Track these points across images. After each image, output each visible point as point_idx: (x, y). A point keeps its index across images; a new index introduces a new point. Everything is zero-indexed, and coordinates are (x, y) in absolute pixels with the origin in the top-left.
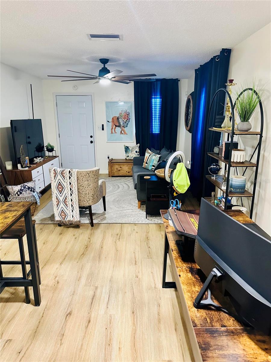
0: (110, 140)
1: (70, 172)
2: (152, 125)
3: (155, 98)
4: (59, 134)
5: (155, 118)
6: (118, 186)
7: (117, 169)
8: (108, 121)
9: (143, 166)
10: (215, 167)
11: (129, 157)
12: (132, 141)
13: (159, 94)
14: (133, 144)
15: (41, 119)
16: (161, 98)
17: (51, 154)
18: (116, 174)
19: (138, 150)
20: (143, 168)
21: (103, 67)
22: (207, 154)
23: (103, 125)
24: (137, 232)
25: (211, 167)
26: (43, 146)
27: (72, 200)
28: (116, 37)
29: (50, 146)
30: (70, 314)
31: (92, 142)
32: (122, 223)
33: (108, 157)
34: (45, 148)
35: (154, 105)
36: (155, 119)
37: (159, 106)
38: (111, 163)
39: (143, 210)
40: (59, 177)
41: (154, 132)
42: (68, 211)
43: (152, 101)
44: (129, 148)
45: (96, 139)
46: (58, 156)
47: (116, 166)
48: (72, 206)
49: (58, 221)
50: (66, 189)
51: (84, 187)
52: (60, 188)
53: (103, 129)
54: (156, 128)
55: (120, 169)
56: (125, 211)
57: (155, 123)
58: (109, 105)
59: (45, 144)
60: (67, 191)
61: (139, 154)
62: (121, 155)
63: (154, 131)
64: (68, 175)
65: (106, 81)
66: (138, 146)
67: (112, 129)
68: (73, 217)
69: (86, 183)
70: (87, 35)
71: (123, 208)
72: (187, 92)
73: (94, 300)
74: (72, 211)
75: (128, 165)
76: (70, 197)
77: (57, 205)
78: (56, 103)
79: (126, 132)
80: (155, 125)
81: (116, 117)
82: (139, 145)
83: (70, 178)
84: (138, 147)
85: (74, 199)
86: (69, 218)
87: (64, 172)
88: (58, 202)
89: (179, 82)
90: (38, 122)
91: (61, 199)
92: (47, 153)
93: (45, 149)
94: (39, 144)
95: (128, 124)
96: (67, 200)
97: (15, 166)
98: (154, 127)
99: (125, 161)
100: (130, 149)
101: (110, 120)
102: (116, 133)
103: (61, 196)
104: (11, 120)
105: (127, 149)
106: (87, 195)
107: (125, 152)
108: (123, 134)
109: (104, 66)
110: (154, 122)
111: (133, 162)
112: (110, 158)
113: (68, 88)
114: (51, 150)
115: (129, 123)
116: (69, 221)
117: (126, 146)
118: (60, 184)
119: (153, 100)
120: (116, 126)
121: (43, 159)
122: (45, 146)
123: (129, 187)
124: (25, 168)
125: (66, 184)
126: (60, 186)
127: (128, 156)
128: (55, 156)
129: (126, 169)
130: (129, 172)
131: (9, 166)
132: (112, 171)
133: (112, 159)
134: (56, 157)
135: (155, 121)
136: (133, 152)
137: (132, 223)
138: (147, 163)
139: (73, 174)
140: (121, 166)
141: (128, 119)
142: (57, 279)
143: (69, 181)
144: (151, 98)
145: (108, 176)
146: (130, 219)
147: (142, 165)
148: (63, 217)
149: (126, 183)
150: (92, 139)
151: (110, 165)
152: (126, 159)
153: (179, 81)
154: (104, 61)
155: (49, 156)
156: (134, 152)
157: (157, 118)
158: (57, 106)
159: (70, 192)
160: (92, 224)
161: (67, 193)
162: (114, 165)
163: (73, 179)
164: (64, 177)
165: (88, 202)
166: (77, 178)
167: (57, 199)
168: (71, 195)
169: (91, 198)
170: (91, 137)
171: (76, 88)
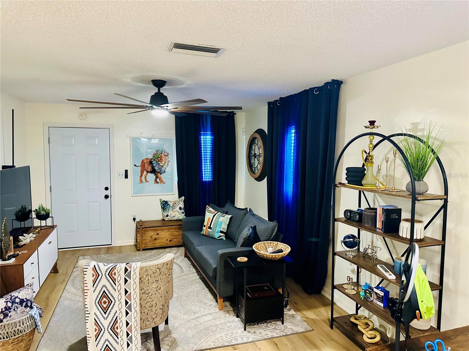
0: (137, 193)
1: (126, 270)
3: (204, 135)
4: (50, 187)
5: (204, 160)
7: (152, 237)
8: (135, 165)
11: (168, 217)
12: (173, 192)
13: (209, 130)
14: (173, 196)
15: (29, 167)
16: (212, 135)
17: (42, 223)
18: (150, 246)
19: (182, 205)
21: (157, 91)
23: (126, 171)
26: (30, 211)
27: (128, 324)
29: (43, 209)
31: (107, 197)
33: (134, 219)
34: (33, 213)
36: (204, 162)
38: (143, 228)
40: (104, 281)
41: (204, 180)
42: (120, 346)
44: (169, 203)
45: (114, 192)
46: (56, 226)
48: (128, 335)
50: (117, 303)
51: (150, 294)
52: (105, 302)
53: (126, 177)
54: (207, 175)
55: (156, 236)
57: (205, 167)
59: (35, 207)
60: (118, 308)
61: (184, 211)
62: (156, 215)
63: (204, 177)
64: (123, 276)
66: (183, 200)
67: (141, 176)
69: (154, 286)
72: (245, 128)
74: (128, 345)
75: (170, 229)
76: (124, 319)
77: (97, 336)
78: (49, 138)
79: (163, 180)
81: (148, 159)
82: (183, 198)
83: (126, 281)
84: (182, 202)
85: (133, 320)
87: (116, 271)
88: (99, 330)
89: (235, 116)
91: (106, 323)
92: (37, 223)
93: (34, 216)
96: (117, 325)
98: (204, 173)
100: (171, 204)
101: (139, 164)
102: (148, 182)
103: (106, 319)
105: (165, 205)
106: (154, 307)
107: (162, 210)
109: (159, 90)
110: (203, 166)
112: (137, 220)
115: (167, 167)
117: (163, 200)
118: (104, 295)
119: (202, 137)
120: (148, 172)
121: (34, 236)
122: (32, 210)
124: (9, 259)
125: (117, 294)
126: (104, 299)
127: (167, 216)
128: (51, 227)
129: (166, 235)
130: (170, 241)
133: (141, 221)
135: (205, 165)
136: (176, 210)
138: (210, 228)
139: (132, 273)
140: (158, 232)
141: (167, 162)
143: (123, 287)
144: (200, 135)
150: (108, 193)
151: (139, 232)
152: (163, 220)
153: (235, 114)
154: (159, 83)
155: (40, 227)
156: (178, 208)
157: (208, 161)
158: (49, 143)
159: (124, 309)
161: (118, 312)
162: (148, 231)
163: (132, 283)
164: (114, 281)
165: (155, 320)
166: (140, 279)
167: (96, 323)
168: (127, 313)
169: (160, 312)
170: (107, 189)
171: (85, 116)
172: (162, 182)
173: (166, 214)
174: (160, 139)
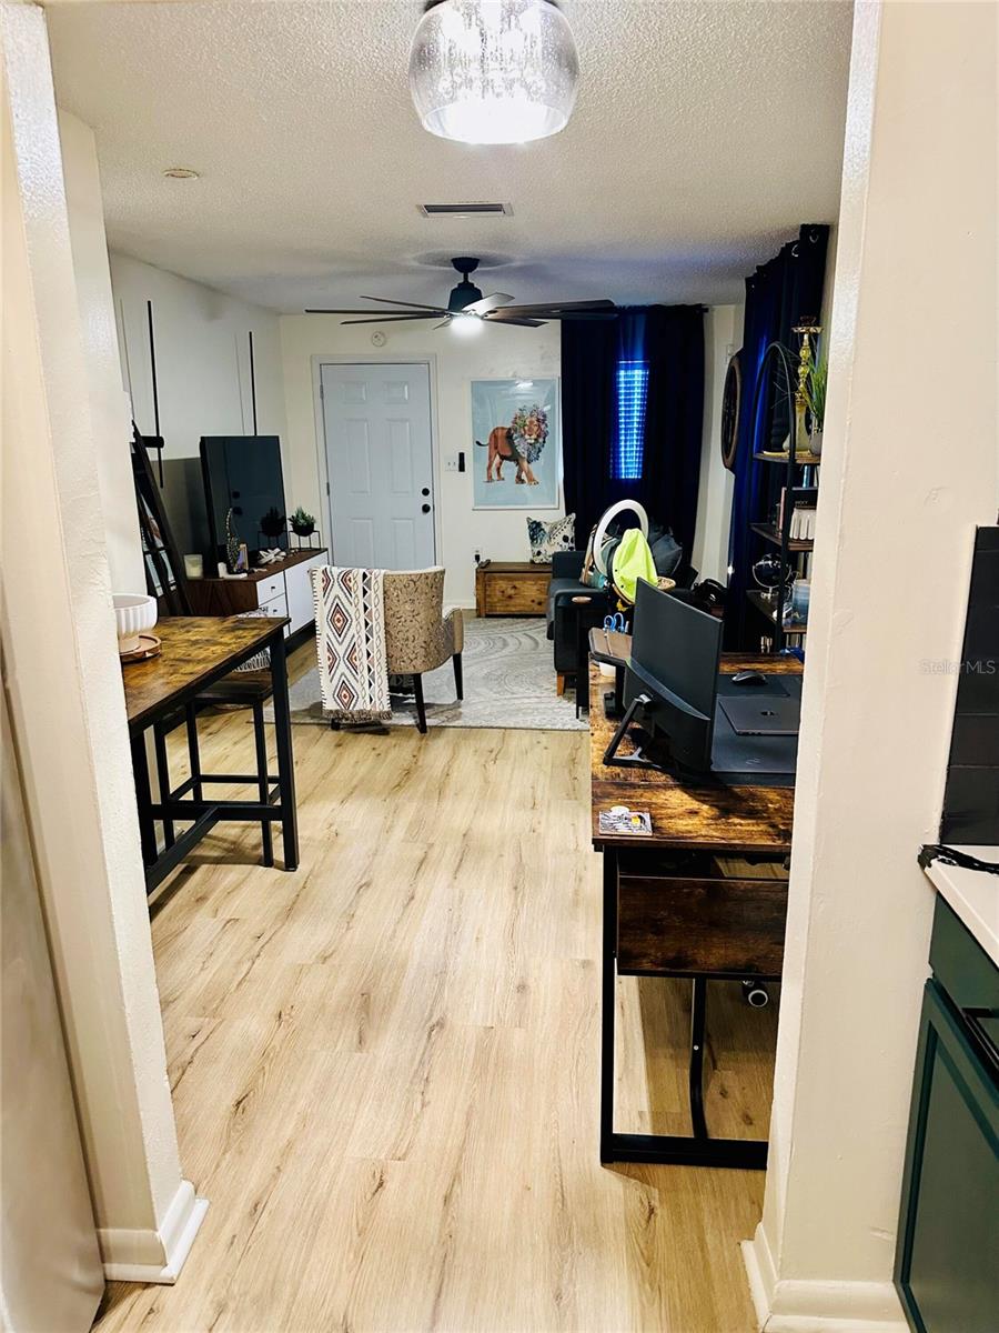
0: (482, 503)
1: (365, 576)
2: (619, 452)
3: (627, 368)
4: (328, 484)
5: (626, 429)
6: (504, 640)
7: (503, 592)
8: (478, 443)
9: (582, 579)
10: (770, 563)
11: (541, 557)
12: (554, 503)
13: (639, 352)
14: (554, 512)
15: (277, 437)
16: (645, 367)
17: (305, 542)
18: (499, 610)
19: (570, 532)
20: (581, 583)
21: (462, 281)
22: (749, 526)
23: (462, 456)
24: (546, 748)
25: (761, 563)
26: (284, 519)
27: (369, 655)
28: (496, 208)
29: (303, 515)
30: (367, 885)
31: (426, 509)
32: (505, 728)
33: (477, 558)
34: (289, 523)
35: (626, 388)
36: (626, 435)
37: (642, 394)
38: (486, 572)
39: (569, 699)
40: (336, 590)
41: (624, 477)
42: (359, 686)
43: (619, 377)
44: (544, 526)
45: (443, 499)
46: (326, 550)
47: (500, 582)
48: (369, 670)
49: (331, 711)
50: (354, 623)
51: (403, 619)
52: (339, 620)
53: (462, 468)
54: (630, 464)
55: (512, 592)
56: (516, 702)
57: (626, 446)
58: (484, 391)
59: (290, 512)
60: (356, 630)
61: (573, 545)
62: (518, 550)
63: (623, 471)
64: (361, 585)
65: (468, 324)
66: (572, 520)
67: (490, 466)
68: (371, 700)
69: (408, 607)
70: (419, 207)
71: (513, 693)
72: (732, 345)
73: (423, 867)
74: (370, 685)
75: (539, 579)
76: (364, 647)
77: (331, 668)
78: (322, 386)
79: (535, 476)
80: (625, 452)
81: (503, 428)
82: (573, 516)
83: (365, 592)
84: (570, 525)
85: (376, 650)
86: (361, 704)
87: (350, 575)
88: (333, 658)
89: (706, 314)
90: (270, 446)
91: (341, 650)
92: (295, 541)
93: (290, 528)
94: (272, 510)
95: (540, 451)
96: (356, 654)
97: (209, 569)
98: (623, 460)
99: (528, 568)
100: (547, 529)
101: (485, 441)
102: (503, 479)
103: (340, 644)
104: (202, 438)
105: (535, 529)
106: (410, 642)
107: (529, 541)
108: (523, 482)
109: (466, 277)
110: (623, 443)
111: (551, 569)
112: (483, 559)
113: (358, 341)
114: (305, 528)
115: (543, 446)
116: (359, 712)
117: (534, 519)
118: (337, 609)
119: (622, 373)
120: (503, 458)
121: (284, 554)
122: (288, 516)
123: (537, 643)
124: (237, 573)
125: (353, 611)
126: (338, 616)
127: (539, 553)
128: (316, 549)
129: (530, 591)
130: (540, 604)
131: (194, 569)
132: (488, 600)
133: (488, 562)
134: (319, 551)
135: (626, 441)
136: (556, 540)
137: (534, 727)
138: (591, 569)
139: (373, 581)
140: (517, 584)
141: (542, 435)
142: (333, 828)
143: (362, 601)
144: (616, 368)
145: (475, 614)
146: (529, 718)
147: (580, 576)
148: (346, 701)
149: (529, 633)
150: (427, 500)
151: (481, 581)
152: (532, 562)
153: (707, 310)
154: (465, 264)
155: (300, 549)
156: (559, 539)
157: (635, 431)
158: (322, 397)
159: (363, 632)
160: (422, 728)
161: (357, 636)
162: (495, 578)
163: (373, 595)
164: (349, 589)
165: (413, 663)
166: (385, 592)
167: (330, 650)
168: (368, 639)
169: (422, 651)
170: (426, 492)
171: (382, 339)
172: (531, 479)
173: (536, 550)
174: (535, 383)
